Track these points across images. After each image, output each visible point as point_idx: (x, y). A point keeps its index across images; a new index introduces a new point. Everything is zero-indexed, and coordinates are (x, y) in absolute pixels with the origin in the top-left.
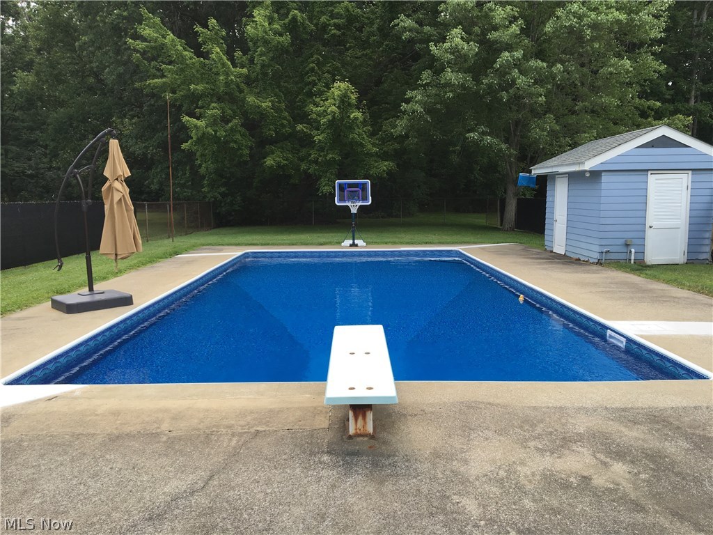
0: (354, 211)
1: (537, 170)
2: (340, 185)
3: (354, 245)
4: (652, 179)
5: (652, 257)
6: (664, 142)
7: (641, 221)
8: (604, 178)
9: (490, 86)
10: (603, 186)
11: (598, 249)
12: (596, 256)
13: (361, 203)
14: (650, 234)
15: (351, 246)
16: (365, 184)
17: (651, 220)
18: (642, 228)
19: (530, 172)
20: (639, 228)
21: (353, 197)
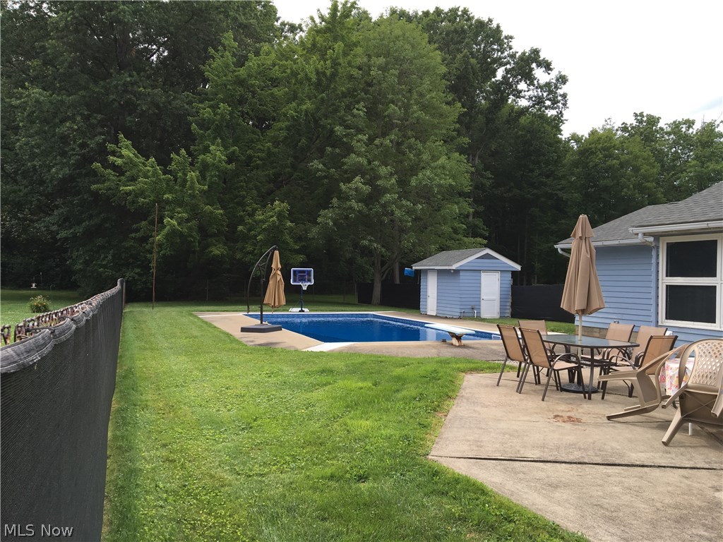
0: (305, 288)
1: (415, 267)
2: (294, 271)
3: (302, 311)
4: (483, 274)
5: (484, 315)
6: (487, 256)
7: (478, 296)
8: (461, 274)
9: (376, 212)
10: (461, 278)
11: (459, 311)
12: (459, 314)
13: (309, 284)
14: (483, 303)
15: (300, 311)
16: (310, 271)
17: (483, 296)
18: (479, 299)
19: (411, 268)
20: (477, 299)
21: (303, 280)
